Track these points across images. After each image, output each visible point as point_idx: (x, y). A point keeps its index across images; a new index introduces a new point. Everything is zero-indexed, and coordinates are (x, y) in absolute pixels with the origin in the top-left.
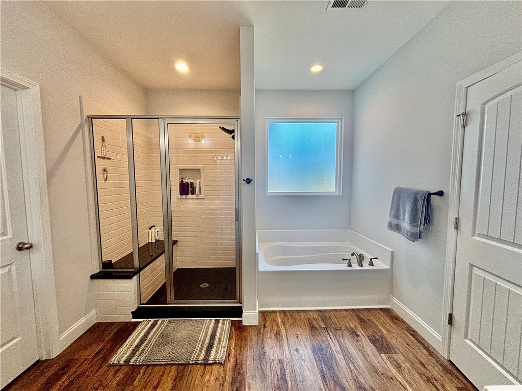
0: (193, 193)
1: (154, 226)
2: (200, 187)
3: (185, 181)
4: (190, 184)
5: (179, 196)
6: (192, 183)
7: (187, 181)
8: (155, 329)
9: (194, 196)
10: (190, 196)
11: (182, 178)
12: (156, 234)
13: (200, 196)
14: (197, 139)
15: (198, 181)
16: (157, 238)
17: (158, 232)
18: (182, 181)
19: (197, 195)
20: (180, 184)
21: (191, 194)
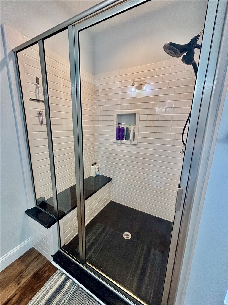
0: (127, 139)
1: (95, 164)
2: (134, 133)
3: (121, 126)
4: (125, 129)
5: (115, 140)
6: (127, 129)
7: (123, 126)
8: (58, 298)
9: (128, 142)
10: (124, 141)
11: (119, 124)
12: (97, 170)
13: (133, 142)
14: (139, 87)
15: (133, 126)
16: (98, 173)
17: (98, 168)
18: (119, 127)
19: (131, 141)
20: (117, 129)
21: (126, 140)
